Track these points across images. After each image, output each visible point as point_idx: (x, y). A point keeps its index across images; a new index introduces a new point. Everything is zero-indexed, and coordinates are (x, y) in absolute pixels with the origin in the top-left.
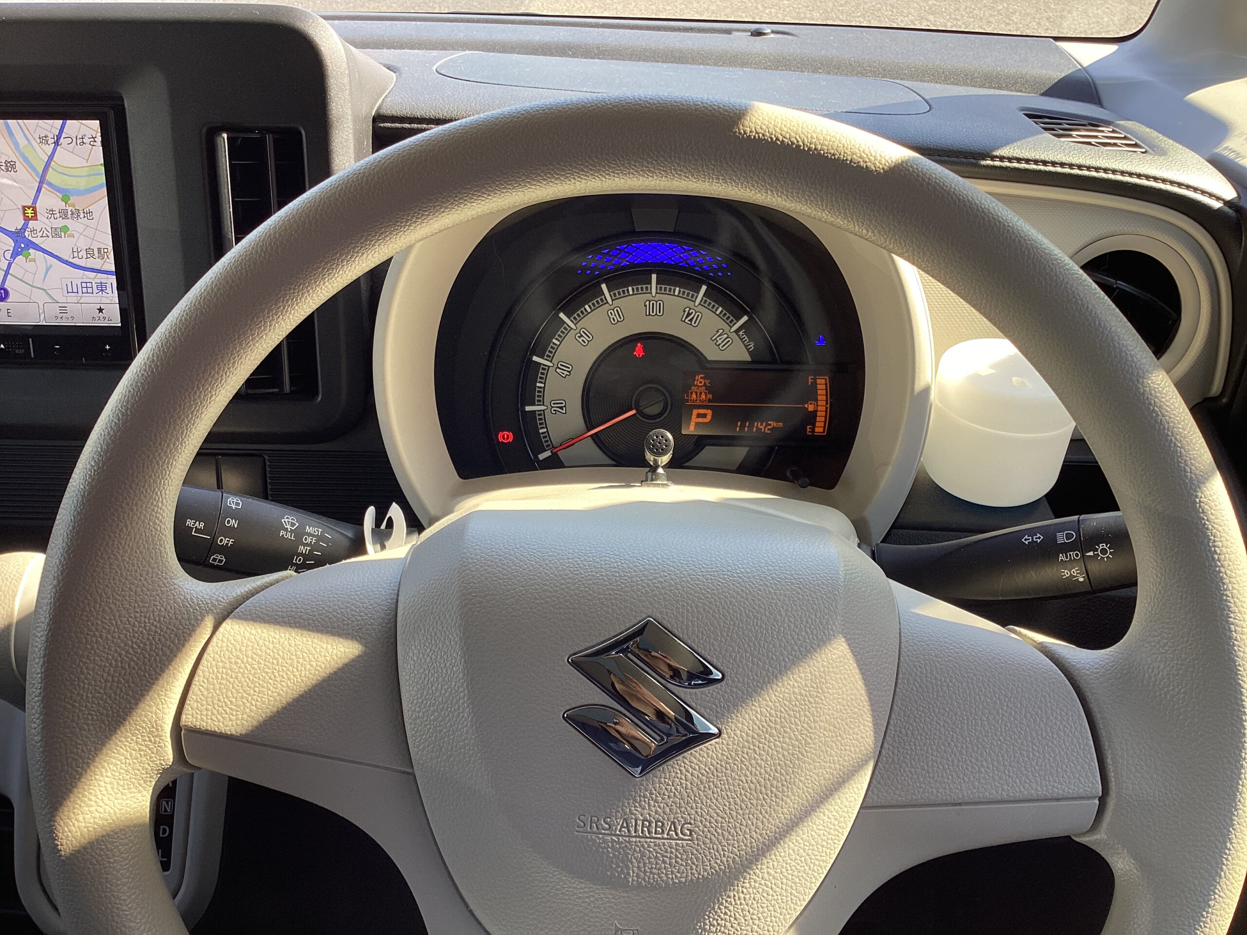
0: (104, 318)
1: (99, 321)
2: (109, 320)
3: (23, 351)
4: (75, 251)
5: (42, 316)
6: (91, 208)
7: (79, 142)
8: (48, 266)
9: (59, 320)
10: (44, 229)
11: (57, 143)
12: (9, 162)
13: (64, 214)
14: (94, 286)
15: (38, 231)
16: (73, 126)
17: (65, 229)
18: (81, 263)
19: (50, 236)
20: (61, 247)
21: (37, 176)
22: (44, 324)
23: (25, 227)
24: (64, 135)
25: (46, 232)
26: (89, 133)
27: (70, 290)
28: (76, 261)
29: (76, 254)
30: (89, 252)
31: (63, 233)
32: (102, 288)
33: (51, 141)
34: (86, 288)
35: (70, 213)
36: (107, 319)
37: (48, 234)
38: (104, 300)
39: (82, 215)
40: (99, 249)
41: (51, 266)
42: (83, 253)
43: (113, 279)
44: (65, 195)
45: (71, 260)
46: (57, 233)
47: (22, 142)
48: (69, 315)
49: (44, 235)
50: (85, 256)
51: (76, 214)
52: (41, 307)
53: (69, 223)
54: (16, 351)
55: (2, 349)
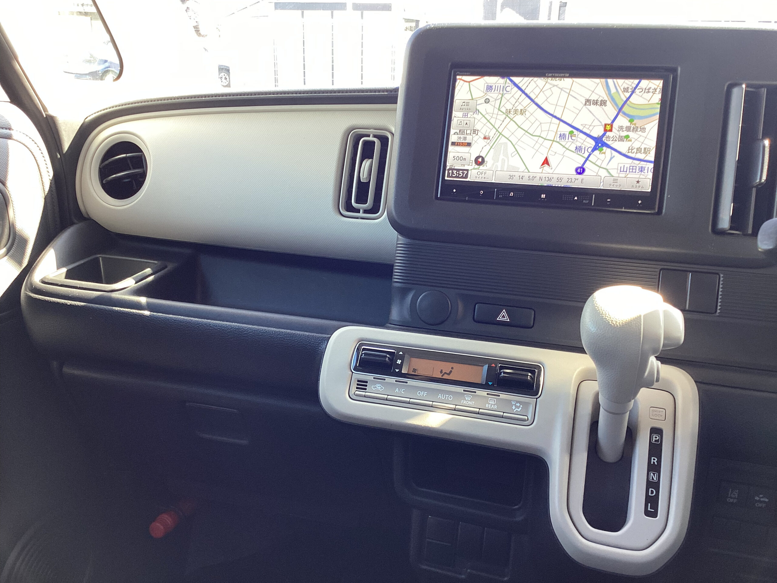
0: (639, 186)
1: (636, 188)
2: (642, 188)
3: (588, 201)
4: (630, 149)
5: (602, 184)
6: (645, 126)
7: (646, 91)
8: (612, 156)
9: (611, 186)
10: (614, 137)
11: (633, 92)
12: (603, 101)
13: (628, 129)
14: (638, 168)
15: (611, 137)
16: (645, 83)
17: (627, 137)
18: (633, 155)
19: (618, 141)
20: (623, 147)
21: (618, 109)
22: (602, 188)
23: (604, 135)
24: (638, 87)
25: (615, 138)
26: (653, 87)
27: (622, 170)
28: (630, 155)
29: (630, 151)
30: (639, 150)
31: (625, 139)
32: (642, 170)
33: (630, 90)
34: (632, 169)
35: (632, 128)
36: (641, 187)
37: (617, 139)
38: (641, 176)
39: (639, 130)
40: (645, 149)
41: (614, 156)
42: (635, 150)
43: (651, 166)
44: (631, 118)
45: (627, 154)
46: (621, 139)
47: (613, 90)
48: (618, 184)
49: (614, 140)
50: (635, 152)
51: (635, 130)
52: (603, 178)
53: (631, 134)
54: (584, 201)
55: (576, 200)
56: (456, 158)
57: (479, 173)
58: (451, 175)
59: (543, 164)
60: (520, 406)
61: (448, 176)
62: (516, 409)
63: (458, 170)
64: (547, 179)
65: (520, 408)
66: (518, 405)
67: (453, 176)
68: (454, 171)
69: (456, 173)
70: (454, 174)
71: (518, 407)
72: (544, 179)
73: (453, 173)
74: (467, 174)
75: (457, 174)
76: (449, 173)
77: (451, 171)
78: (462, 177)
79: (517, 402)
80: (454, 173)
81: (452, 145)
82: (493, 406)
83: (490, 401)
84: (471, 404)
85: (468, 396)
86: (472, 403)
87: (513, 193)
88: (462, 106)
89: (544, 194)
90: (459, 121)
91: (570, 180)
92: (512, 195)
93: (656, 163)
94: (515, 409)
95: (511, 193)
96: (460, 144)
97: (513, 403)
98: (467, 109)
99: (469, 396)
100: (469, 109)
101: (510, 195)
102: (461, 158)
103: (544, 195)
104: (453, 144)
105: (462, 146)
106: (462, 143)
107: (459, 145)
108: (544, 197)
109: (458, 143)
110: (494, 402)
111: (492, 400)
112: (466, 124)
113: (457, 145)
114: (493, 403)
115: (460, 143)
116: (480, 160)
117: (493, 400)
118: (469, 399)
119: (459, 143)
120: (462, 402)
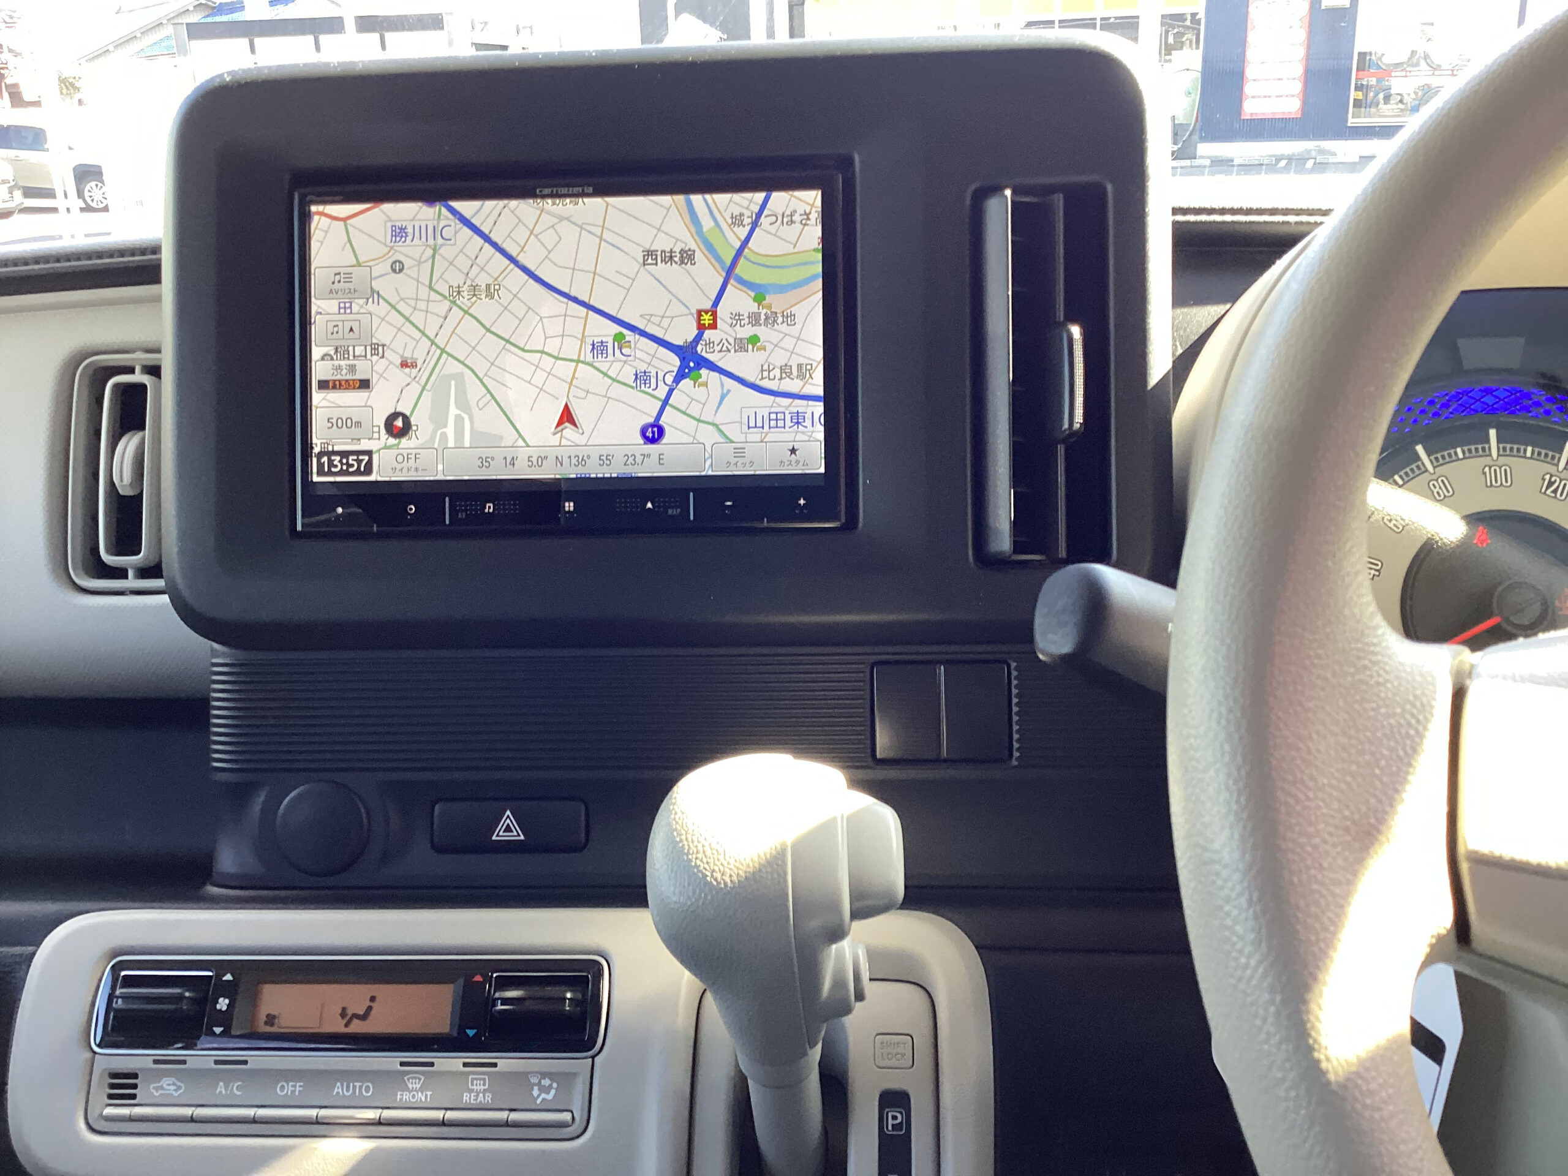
0: (797, 462)
1: (790, 467)
2: (803, 465)
3: (679, 510)
4: (765, 370)
5: (708, 463)
6: (794, 310)
7: (785, 220)
8: (725, 392)
9: (732, 467)
10: (724, 341)
11: (755, 225)
12: (686, 252)
13: (754, 319)
14: (788, 417)
15: (716, 343)
16: (780, 199)
17: (754, 340)
18: (773, 385)
19: (733, 351)
20: (745, 365)
21: (723, 269)
22: (710, 473)
23: (698, 338)
24: (766, 212)
25: (726, 344)
26: (802, 208)
27: (752, 424)
28: (765, 384)
29: (765, 374)
30: (785, 370)
31: (750, 347)
32: (798, 419)
33: (747, 221)
34: (775, 420)
35: (763, 317)
36: (801, 464)
37: (729, 347)
38: (800, 437)
39: (780, 320)
40: (800, 366)
41: (729, 391)
42: (777, 372)
43: (819, 408)
44: (759, 292)
45: (758, 382)
46: (741, 345)
47: (707, 223)
48: (747, 460)
49: (724, 348)
50: (778, 376)
51: (771, 320)
52: (708, 449)
53: (762, 332)
54: (670, 512)
55: (649, 508)
56: (334, 421)
57: (400, 458)
58: (326, 470)
59: (560, 423)
60: (550, 1087)
61: (321, 472)
62: (543, 1096)
63: (344, 454)
64: (574, 461)
65: (553, 1092)
66: (546, 1082)
67: (333, 470)
68: (333, 458)
69: (341, 461)
70: (336, 466)
71: (546, 1089)
72: (566, 461)
73: (331, 464)
74: (369, 464)
75: (342, 464)
76: (320, 465)
77: (325, 459)
78: (358, 472)
79: (544, 1075)
80: (335, 463)
81: (320, 388)
82: (481, 1095)
83: (472, 1085)
84: (423, 1099)
85: (412, 1078)
86: (426, 1096)
87: (491, 505)
88: (333, 283)
89: (569, 501)
90: (331, 325)
91: (631, 460)
92: (491, 510)
93: (829, 399)
94: (539, 1096)
95: (488, 505)
96: (340, 385)
97: (534, 1080)
98: (347, 291)
99: (415, 1078)
100: (352, 291)
101: (486, 511)
102: (349, 421)
103: (572, 504)
104: (324, 385)
105: (346, 389)
106: (347, 381)
107: (340, 389)
108: (572, 509)
109: (335, 381)
110: (484, 1085)
111: (477, 1079)
112: (351, 330)
113: (334, 387)
114: (482, 1087)
115: (340, 381)
116: (399, 423)
117: (480, 1079)
118: (418, 1086)
119: (337, 383)
120: (399, 1097)
